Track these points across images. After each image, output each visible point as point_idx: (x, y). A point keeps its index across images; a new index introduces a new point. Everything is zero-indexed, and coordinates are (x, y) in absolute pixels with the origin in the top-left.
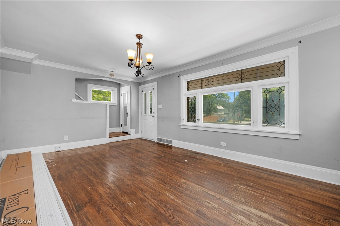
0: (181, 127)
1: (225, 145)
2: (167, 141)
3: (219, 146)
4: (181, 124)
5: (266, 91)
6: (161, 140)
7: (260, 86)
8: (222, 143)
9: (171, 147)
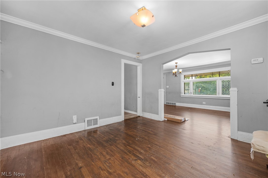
0: (181, 96)
1: (205, 104)
2: (173, 104)
3: (202, 104)
4: (181, 95)
5: (223, 82)
6: (169, 103)
7: (220, 79)
8: (203, 103)
9: (175, 106)
